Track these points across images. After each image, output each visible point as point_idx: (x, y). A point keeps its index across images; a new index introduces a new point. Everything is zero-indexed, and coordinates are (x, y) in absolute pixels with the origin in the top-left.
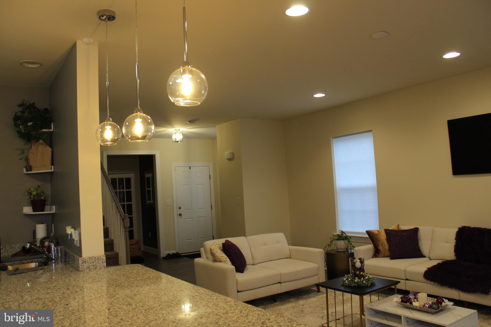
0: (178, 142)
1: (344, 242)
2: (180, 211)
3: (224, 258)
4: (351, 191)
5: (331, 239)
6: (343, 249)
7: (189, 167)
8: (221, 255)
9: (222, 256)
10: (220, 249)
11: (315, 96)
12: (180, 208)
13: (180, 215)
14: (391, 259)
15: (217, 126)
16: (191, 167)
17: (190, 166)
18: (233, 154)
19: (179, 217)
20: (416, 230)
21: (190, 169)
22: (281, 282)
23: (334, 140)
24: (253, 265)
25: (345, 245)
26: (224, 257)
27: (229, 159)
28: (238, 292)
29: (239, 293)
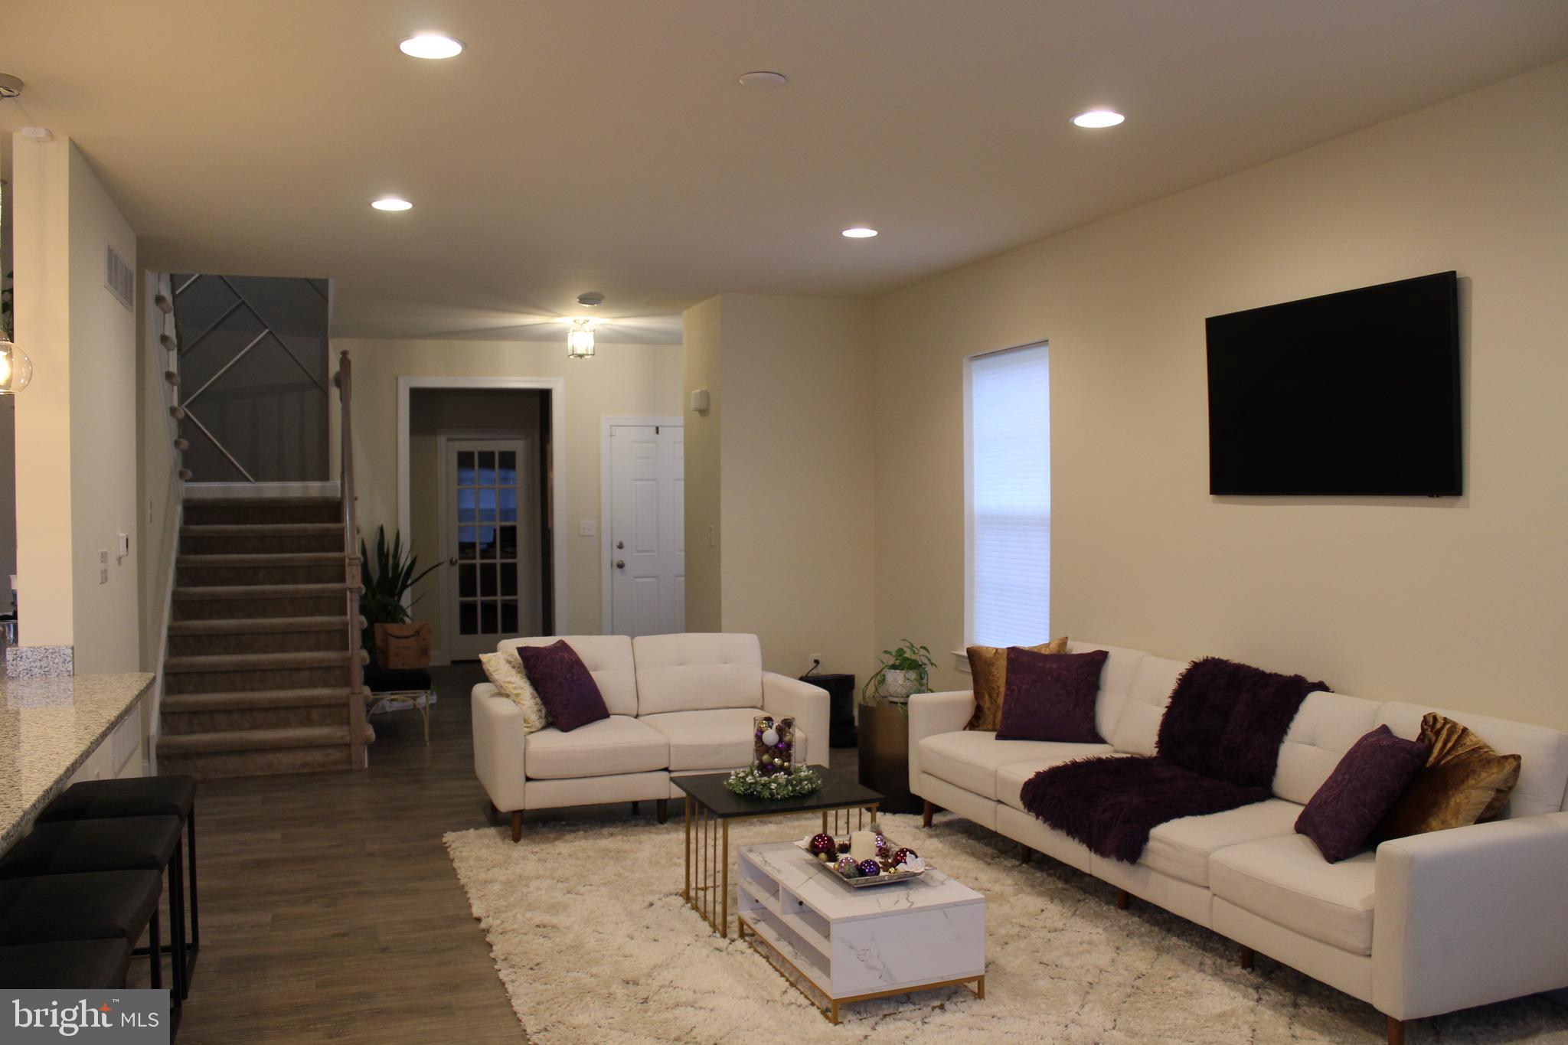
0: (581, 356)
1: (905, 676)
2: (620, 555)
3: (515, 688)
4: (1006, 522)
5: (883, 663)
6: (902, 697)
7: (655, 429)
8: (508, 679)
9: (509, 682)
10: (509, 662)
11: (847, 233)
12: (621, 546)
13: (621, 566)
14: (1001, 737)
15: (685, 313)
16: (660, 429)
17: (658, 425)
18: (706, 396)
19: (617, 571)
20: (1099, 659)
21: (657, 432)
22: (670, 769)
23: (976, 365)
24: (637, 716)
25: (908, 683)
26: (514, 685)
27: (703, 412)
28: (528, 779)
29: (530, 784)
